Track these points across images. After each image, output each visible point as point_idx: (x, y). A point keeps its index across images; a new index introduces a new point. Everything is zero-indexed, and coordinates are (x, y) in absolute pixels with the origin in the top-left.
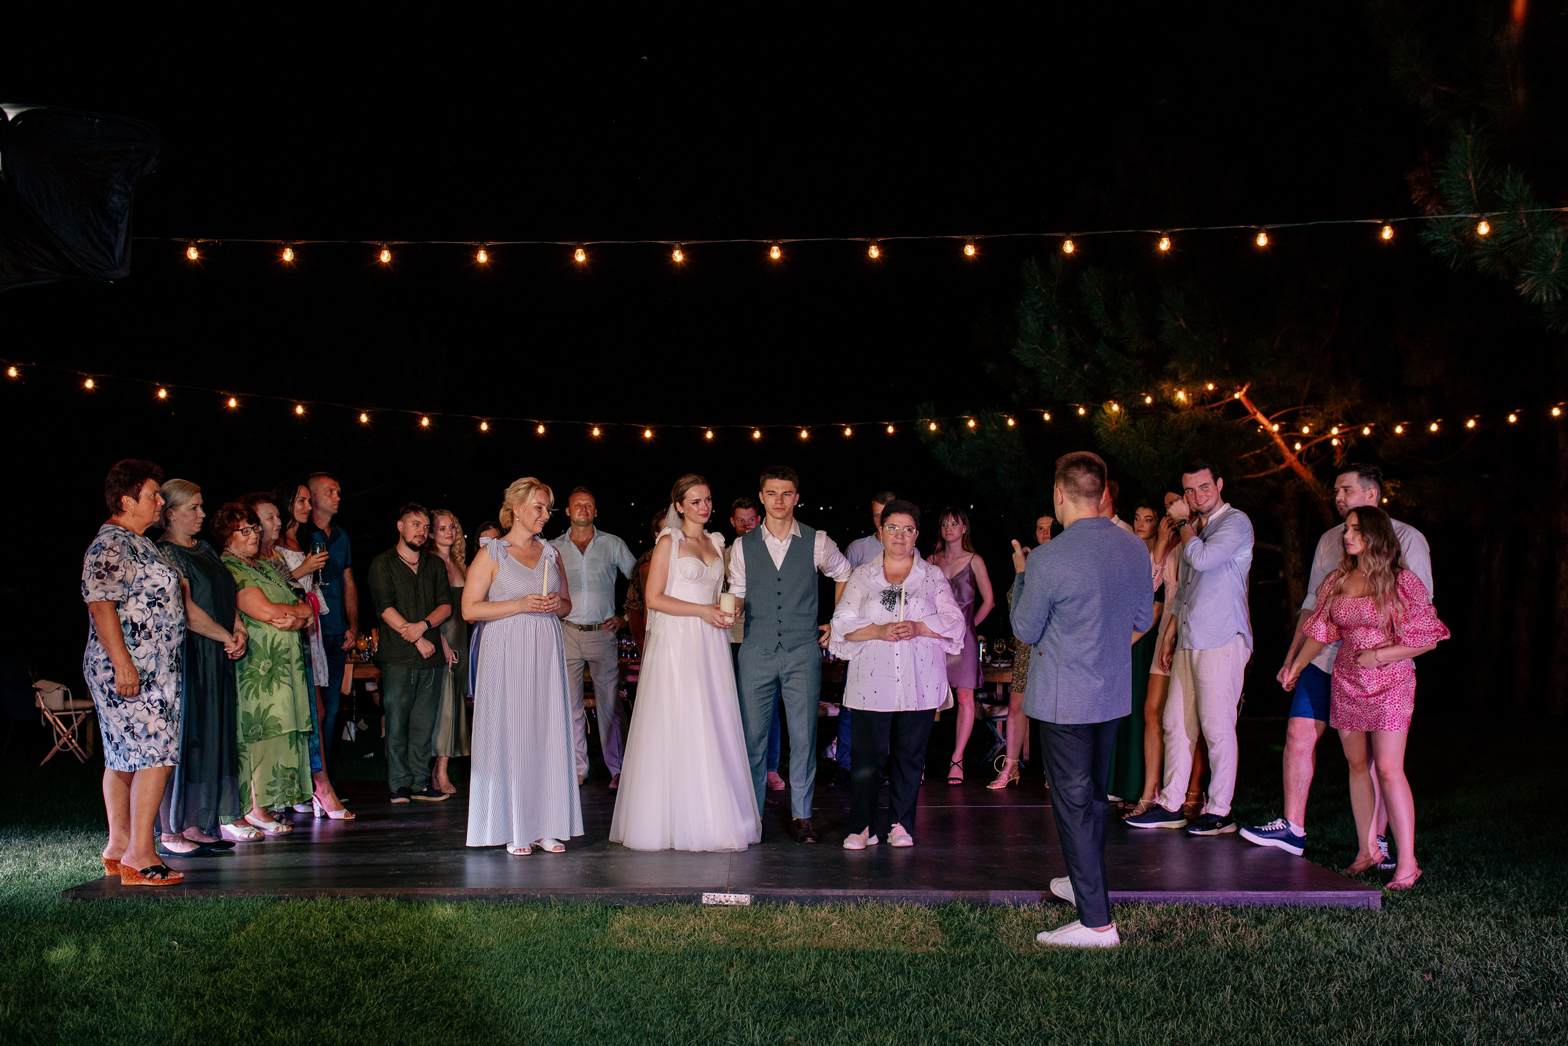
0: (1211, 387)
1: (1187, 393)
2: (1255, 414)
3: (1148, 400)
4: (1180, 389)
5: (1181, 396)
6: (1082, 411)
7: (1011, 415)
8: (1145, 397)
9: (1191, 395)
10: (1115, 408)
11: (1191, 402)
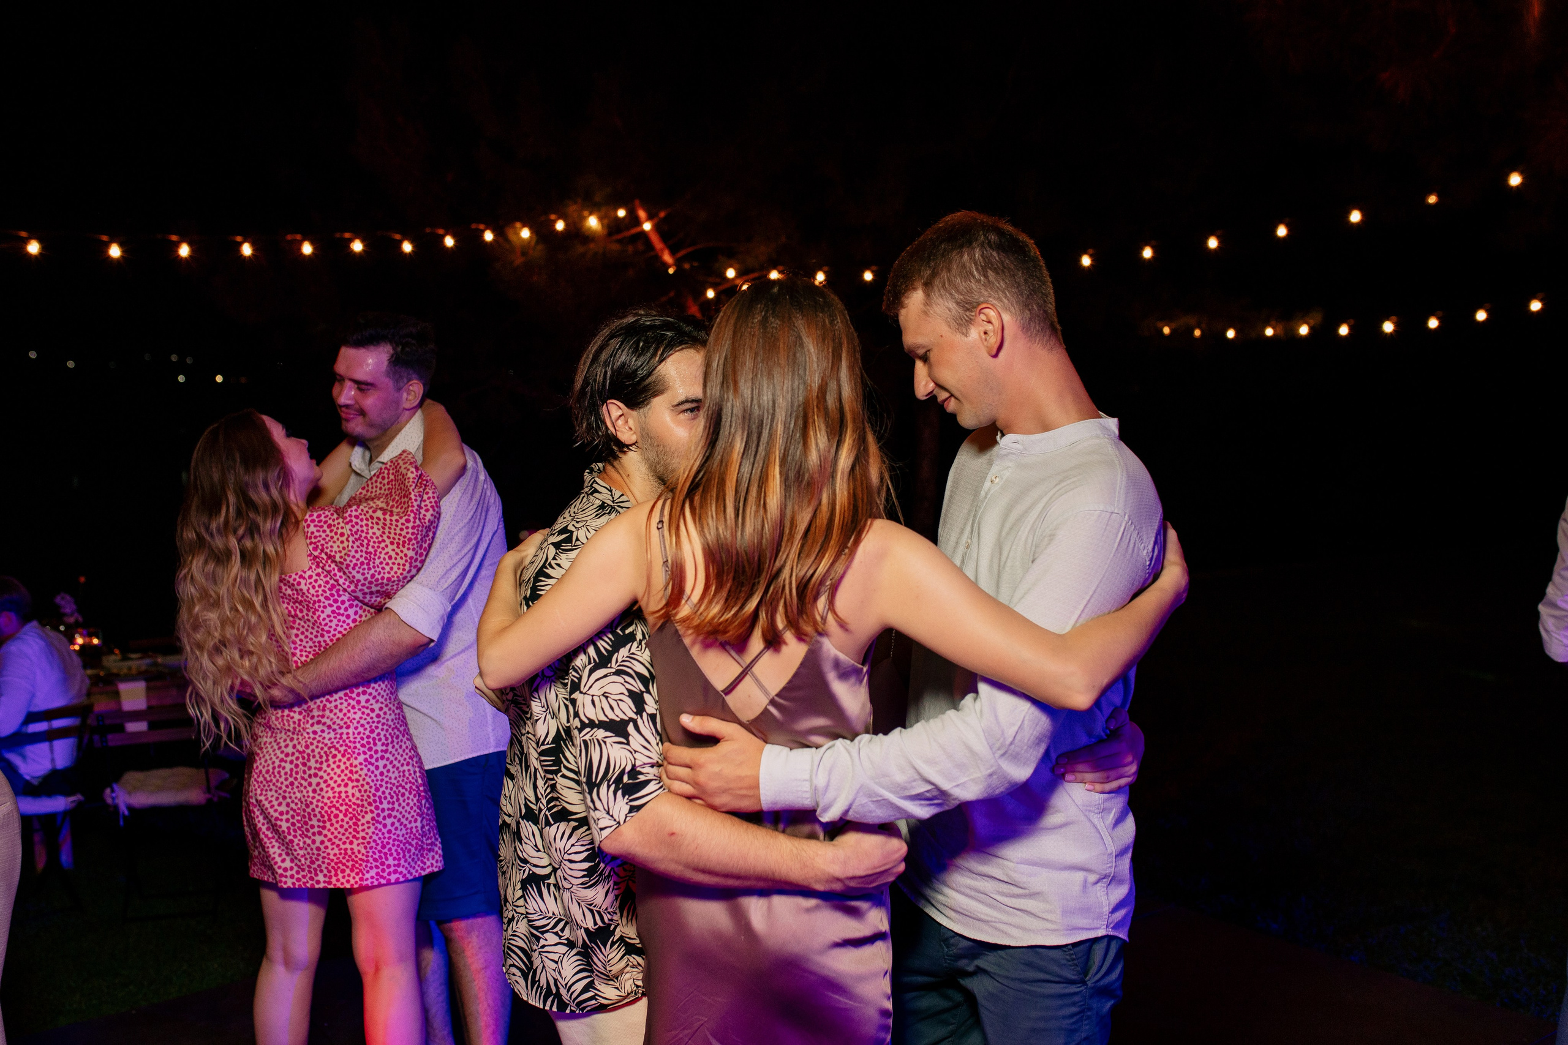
0: (621, 213)
1: (601, 219)
2: (662, 250)
3: (560, 226)
4: (591, 214)
5: (593, 222)
6: (489, 236)
7: (406, 237)
8: (555, 222)
9: (606, 221)
10: (525, 233)
11: (605, 232)
